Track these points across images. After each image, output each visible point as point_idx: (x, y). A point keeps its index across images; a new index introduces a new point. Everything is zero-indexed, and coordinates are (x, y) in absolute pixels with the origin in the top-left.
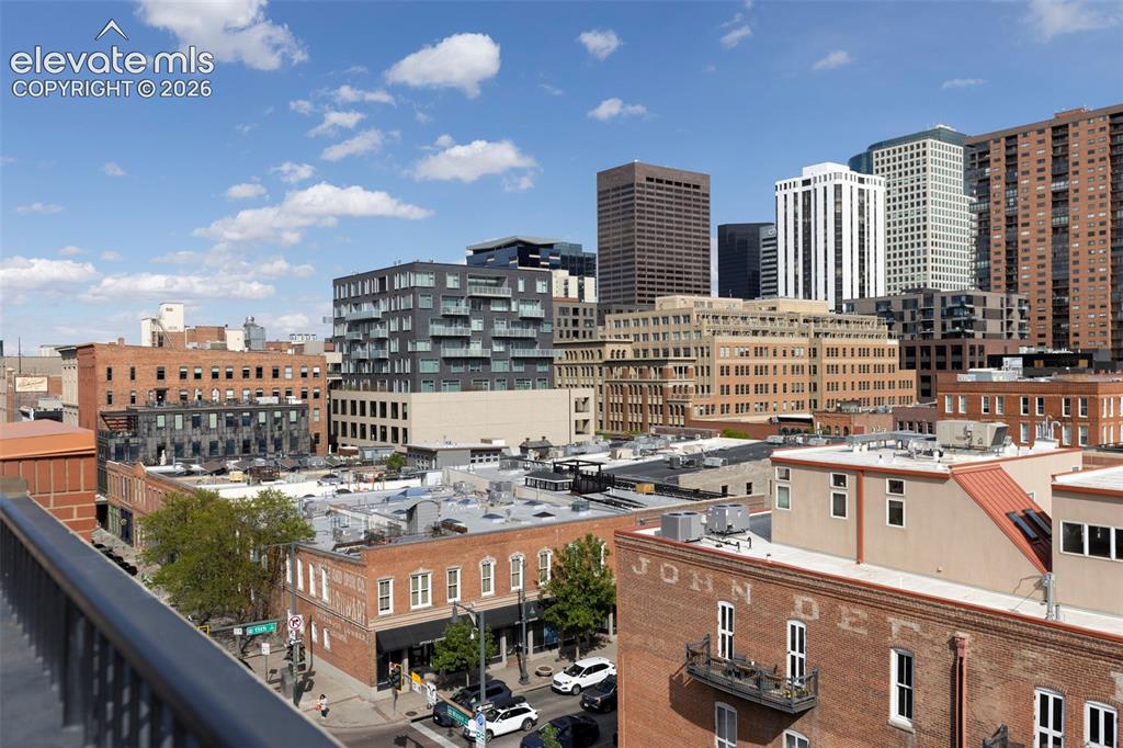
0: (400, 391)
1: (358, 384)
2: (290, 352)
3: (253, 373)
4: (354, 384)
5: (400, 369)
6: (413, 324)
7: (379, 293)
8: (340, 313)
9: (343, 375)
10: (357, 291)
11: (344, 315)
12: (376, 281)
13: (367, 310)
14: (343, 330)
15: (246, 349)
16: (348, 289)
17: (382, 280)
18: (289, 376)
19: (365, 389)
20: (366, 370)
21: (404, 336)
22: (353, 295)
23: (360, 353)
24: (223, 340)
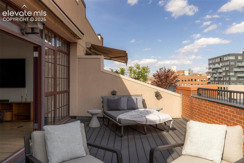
0: (226, 84)
1: (215, 83)
2: (198, 75)
3: (190, 80)
4: (214, 83)
5: (225, 79)
6: (229, 68)
7: (220, 62)
8: (210, 67)
9: (211, 81)
10: (214, 61)
11: (211, 67)
12: (219, 59)
13: (217, 66)
14: (211, 70)
15: (189, 75)
16: (212, 61)
17: (221, 59)
18: (198, 81)
19: (216, 84)
20: (216, 79)
21: (226, 72)
22: (213, 62)
23: (215, 75)
24: (184, 73)
